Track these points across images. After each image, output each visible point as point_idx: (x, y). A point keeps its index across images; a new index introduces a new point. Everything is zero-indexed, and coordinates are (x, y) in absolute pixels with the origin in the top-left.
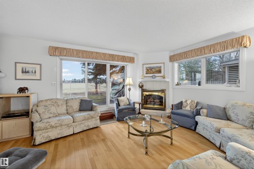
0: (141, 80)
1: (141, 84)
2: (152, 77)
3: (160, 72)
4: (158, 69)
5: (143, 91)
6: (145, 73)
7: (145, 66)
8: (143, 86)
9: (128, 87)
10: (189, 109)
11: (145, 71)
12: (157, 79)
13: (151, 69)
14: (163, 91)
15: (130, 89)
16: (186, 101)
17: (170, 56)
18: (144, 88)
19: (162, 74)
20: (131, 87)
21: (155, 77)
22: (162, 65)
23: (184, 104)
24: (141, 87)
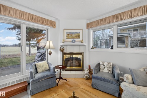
0: (62, 44)
1: (62, 48)
2: (72, 41)
3: (78, 37)
4: (77, 35)
5: (64, 54)
6: (65, 37)
7: (66, 31)
8: (63, 50)
9: (49, 51)
10: (107, 71)
11: (66, 35)
12: (76, 43)
13: (71, 34)
14: (81, 54)
15: (50, 53)
16: (103, 64)
17: (87, 24)
18: (65, 51)
19: (80, 39)
20: (51, 50)
21: (75, 41)
22: (81, 31)
23: (102, 66)
24: (62, 50)
